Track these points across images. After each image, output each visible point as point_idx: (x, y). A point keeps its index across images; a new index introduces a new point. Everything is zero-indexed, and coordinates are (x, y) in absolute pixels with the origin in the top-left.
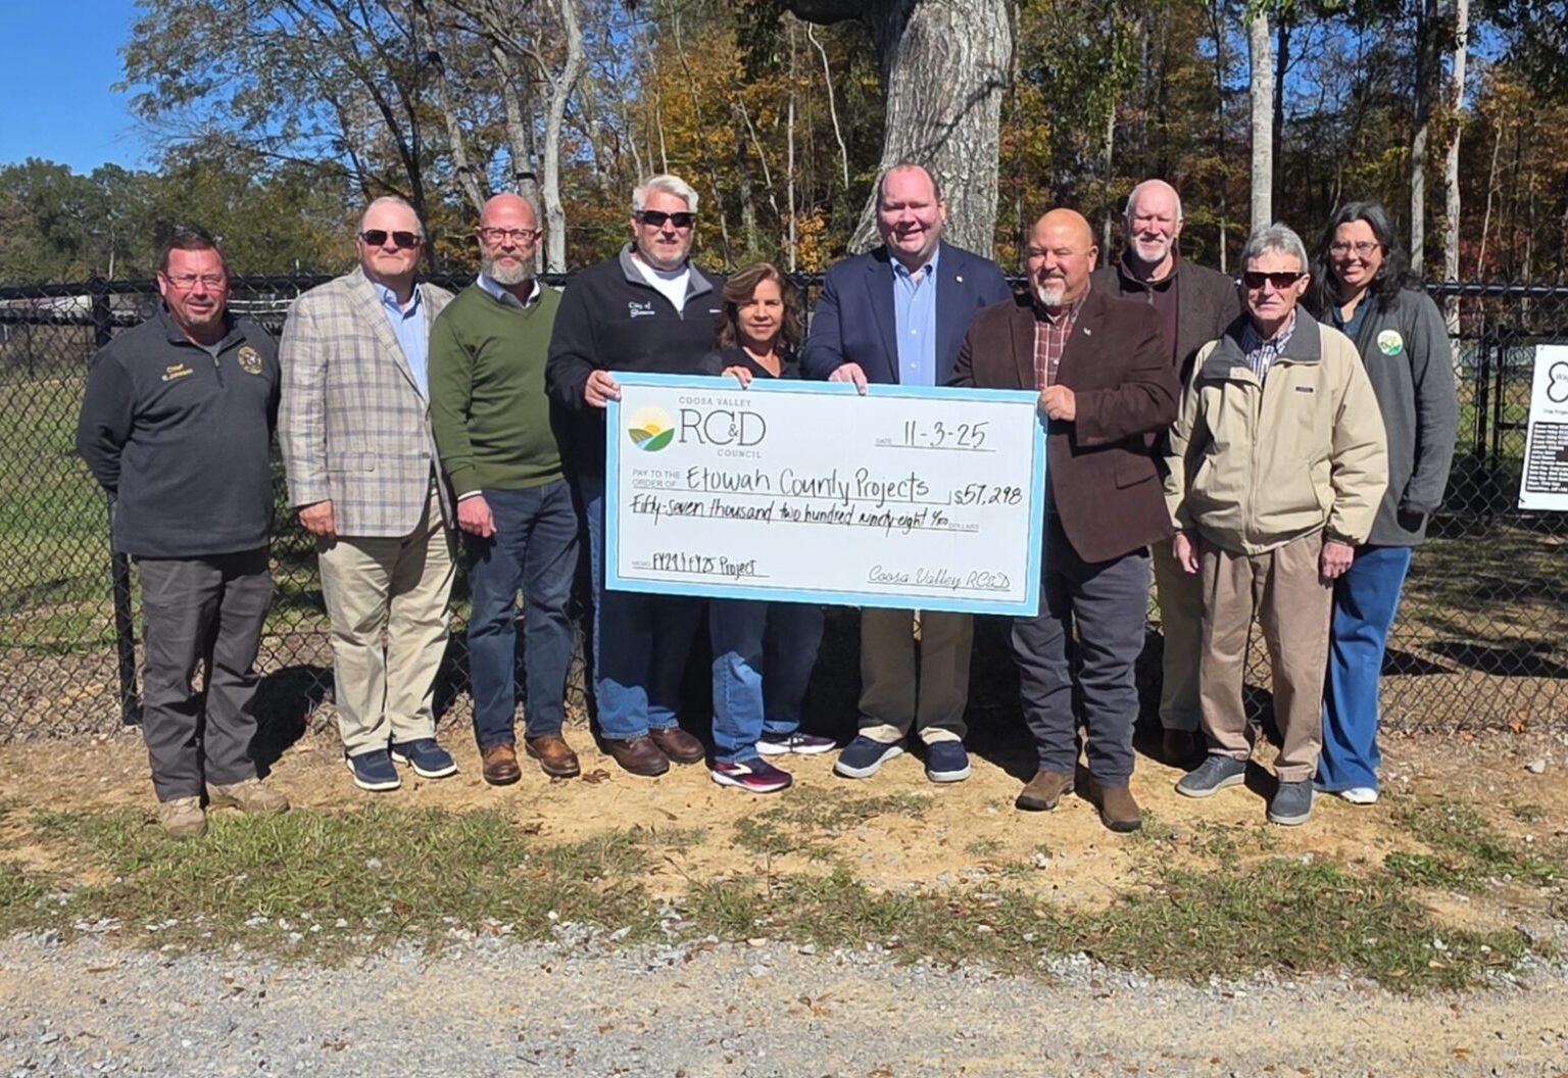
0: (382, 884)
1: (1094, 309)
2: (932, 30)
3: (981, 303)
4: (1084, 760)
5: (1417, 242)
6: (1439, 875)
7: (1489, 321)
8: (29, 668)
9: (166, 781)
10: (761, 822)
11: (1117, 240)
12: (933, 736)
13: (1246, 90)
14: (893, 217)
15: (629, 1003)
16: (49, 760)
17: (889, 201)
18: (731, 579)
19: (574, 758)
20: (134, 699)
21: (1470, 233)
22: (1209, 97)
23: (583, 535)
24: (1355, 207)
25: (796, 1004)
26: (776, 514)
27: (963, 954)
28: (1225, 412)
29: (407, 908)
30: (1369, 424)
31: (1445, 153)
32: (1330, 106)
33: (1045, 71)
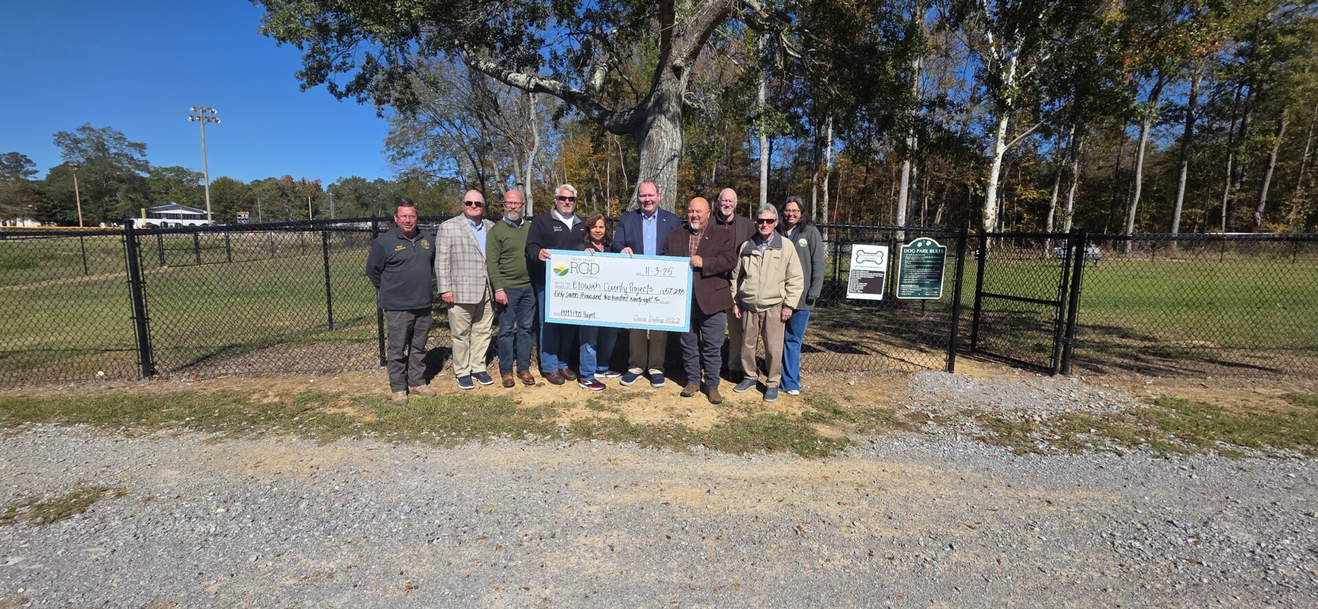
0: (467, 420)
1: (709, 230)
2: (655, 138)
3: (672, 228)
4: (703, 380)
5: (814, 210)
6: (819, 419)
7: (837, 236)
8: (349, 347)
9: (395, 386)
10: (595, 400)
11: (716, 209)
12: (653, 372)
13: (758, 160)
14: (642, 199)
15: (550, 461)
16: (355, 378)
17: (641, 194)
18: (587, 319)
19: (533, 378)
20: (384, 358)
21: (831, 208)
22: (746, 162)
23: (537, 304)
24: (793, 198)
25: (606, 461)
26: (603, 297)
27: (662, 445)
28: (750, 265)
29: (476, 429)
30: (798, 269)
31: (823, 181)
32: (786, 165)
33: (693, 152)
